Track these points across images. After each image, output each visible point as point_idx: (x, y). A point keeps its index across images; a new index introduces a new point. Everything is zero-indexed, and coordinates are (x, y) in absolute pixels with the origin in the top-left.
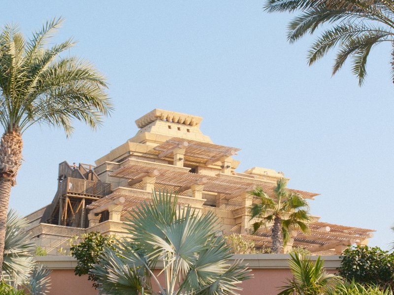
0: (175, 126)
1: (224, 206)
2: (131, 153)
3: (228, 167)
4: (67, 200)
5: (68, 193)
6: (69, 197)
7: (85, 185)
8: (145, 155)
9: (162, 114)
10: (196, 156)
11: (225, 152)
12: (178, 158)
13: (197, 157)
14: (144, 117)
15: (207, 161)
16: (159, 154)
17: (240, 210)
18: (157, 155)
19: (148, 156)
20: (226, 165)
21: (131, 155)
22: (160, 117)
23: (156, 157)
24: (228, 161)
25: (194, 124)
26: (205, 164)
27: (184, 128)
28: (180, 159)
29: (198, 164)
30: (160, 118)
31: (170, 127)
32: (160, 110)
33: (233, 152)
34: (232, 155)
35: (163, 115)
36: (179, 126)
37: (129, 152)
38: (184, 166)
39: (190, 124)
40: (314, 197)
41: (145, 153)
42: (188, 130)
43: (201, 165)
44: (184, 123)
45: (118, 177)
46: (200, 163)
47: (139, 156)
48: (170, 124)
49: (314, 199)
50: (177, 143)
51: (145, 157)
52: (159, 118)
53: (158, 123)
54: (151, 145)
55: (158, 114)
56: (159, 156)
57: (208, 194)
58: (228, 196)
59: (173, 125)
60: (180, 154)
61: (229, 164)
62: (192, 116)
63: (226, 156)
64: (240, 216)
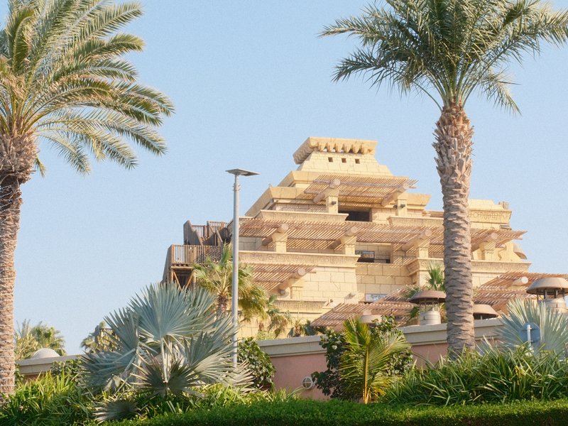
0: (337, 158)
1: (400, 259)
2: (275, 201)
3: (402, 206)
4: (173, 273)
5: (173, 265)
6: (175, 270)
7: (195, 252)
8: (294, 202)
9: (318, 143)
10: (364, 195)
11: (398, 187)
12: (330, 201)
13: (366, 196)
14: (300, 149)
15: (382, 201)
16: (314, 197)
17: (413, 265)
18: (312, 200)
19: (299, 202)
20: (399, 204)
21: (275, 203)
22: (317, 147)
23: (310, 203)
24: (403, 198)
25: (366, 151)
26: (381, 204)
27: (351, 158)
28: (333, 203)
29: (370, 206)
30: (317, 149)
31: (330, 160)
32: (315, 138)
33: (405, 186)
34: (405, 190)
35: (320, 144)
36: (345, 156)
37: (273, 200)
38: (339, 212)
39: (360, 152)
40: (521, 237)
41: (295, 199)
42: (357, 161)
43: (375, 206)
44: (351, 151)
45: (245, 236)
46: (373, 203)
47: (287, 204)
48: (330, 155)
49: (521, 239)
50: (327, 181)
51: (295, 204)
52: (315, 149)
53: (314, 156)
54: (302, 187)
55: (313, 144)
56: (315, 200)
57: (381, 246)
58: (404, 247)
59: (335, 157)
60: (333, 197)
61: (405, 203)
62: (361, 141)
63: (399, 192)
64: (414, 272)
